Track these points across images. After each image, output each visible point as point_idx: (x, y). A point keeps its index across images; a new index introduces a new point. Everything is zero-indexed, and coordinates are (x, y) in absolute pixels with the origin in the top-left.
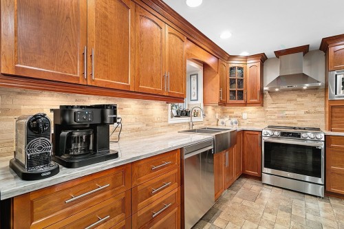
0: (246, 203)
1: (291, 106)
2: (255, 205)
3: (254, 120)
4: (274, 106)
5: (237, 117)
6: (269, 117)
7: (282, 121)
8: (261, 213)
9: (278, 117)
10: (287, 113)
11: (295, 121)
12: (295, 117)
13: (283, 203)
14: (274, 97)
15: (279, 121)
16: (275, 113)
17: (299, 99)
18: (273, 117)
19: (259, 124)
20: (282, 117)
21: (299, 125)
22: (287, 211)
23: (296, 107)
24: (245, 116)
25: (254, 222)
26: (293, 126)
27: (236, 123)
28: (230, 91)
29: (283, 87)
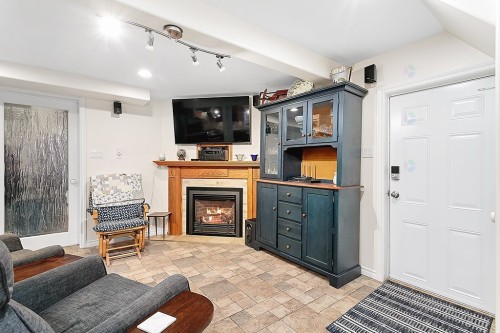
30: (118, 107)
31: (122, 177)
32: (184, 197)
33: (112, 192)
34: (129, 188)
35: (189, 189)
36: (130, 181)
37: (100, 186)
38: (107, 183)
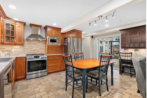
0: (24, 91)
1: (35, 46)
2: (29, 89)
3: (19, 52)
4: (29, 46)
5: (7, 51)
6: (26, 51)
7: (32, 52)
8: (33, 90)
9: (30, 51)
10: (33, 49)
11: (36, 52)
12: (36, 50)
13: (38, 83)
14: (29, 42)
15: (30, 52)
16: (29, 49)
17: (38, 44)
18: (28, 51)
19: (21, 54)
20: (32, 51)
21: (38, 53)
22: (40, 84)
23: (37, 46)
24: (13, 50)
25: (32, 95)
26: (36, 54)
27: (8, 54)
28: (6, 37)
29: (34, 39)
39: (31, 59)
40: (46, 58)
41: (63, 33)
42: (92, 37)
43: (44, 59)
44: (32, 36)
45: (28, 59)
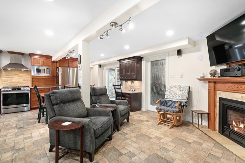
1: (16, 77)
4: (7, 77)
6: (4, 82)
9: (9, 82)
10: (14, 80)
11: (18, 84)
12: (18, 82)
14: (7, 73)
16: (8, 80)
17: (20, 74)
18: (6, 82)
20: (11, 82)
21: (19, 86)
23: (19, 77)
29: (13, 69)
30: (179, 52)
31: (178, 87)
32: (218, 104)
33: (173, 94)
34: (180, 93)
35: (220, 99)
36: (182, 89)
37: (169, 91)
38: (172, 89)
39: (7, 91)
40: (28, 90)
41: (54, 62)
42: (100, 66)
43: (26, 92)
44: (10, 65)
45: (4, 91)
